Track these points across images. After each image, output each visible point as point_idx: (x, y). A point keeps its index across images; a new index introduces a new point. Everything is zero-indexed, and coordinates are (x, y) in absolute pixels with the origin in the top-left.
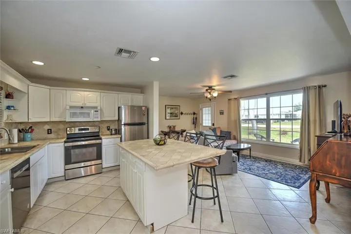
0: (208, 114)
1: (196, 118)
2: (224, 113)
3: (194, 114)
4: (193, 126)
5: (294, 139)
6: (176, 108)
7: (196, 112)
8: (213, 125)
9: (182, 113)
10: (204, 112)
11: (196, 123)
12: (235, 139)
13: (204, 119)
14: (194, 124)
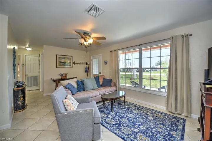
0: (97, 64)
1: (88, 68)
2: (108, 63)
3: (87, 64)
4: (86, 74)
5: (161, 87)
6: (68, 58)
7: (88, 63)
8: (100, 73)
9: (74, 63)
10: (94, 63)
11: (88, 71)
12: (115, 85)
13: (94, 68)
14: (86, 72)
